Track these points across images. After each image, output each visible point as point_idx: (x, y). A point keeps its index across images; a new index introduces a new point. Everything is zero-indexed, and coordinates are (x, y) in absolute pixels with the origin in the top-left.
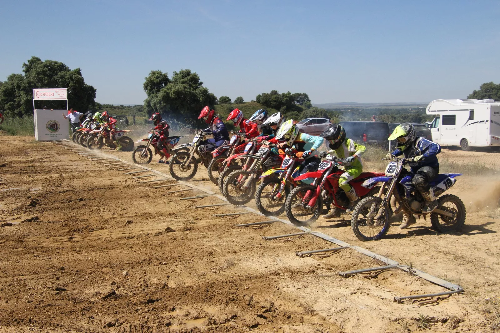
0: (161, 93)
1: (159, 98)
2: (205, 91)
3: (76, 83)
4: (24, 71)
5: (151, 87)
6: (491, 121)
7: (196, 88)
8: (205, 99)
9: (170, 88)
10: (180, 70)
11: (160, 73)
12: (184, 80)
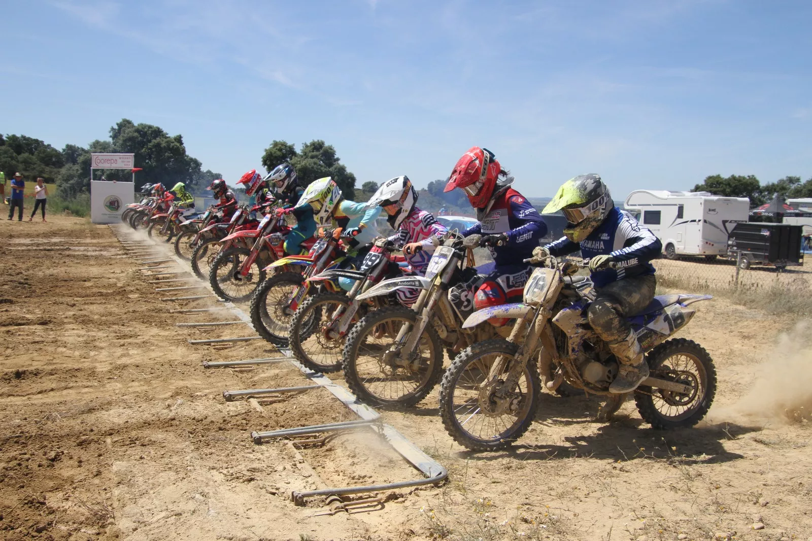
2: (342, 170)
3: (174, 154)
4: (111, 137)
6: (705, 221)
7: (330, 165)
10: (311, 141)
11: (284, 144)
12: (315, 153)
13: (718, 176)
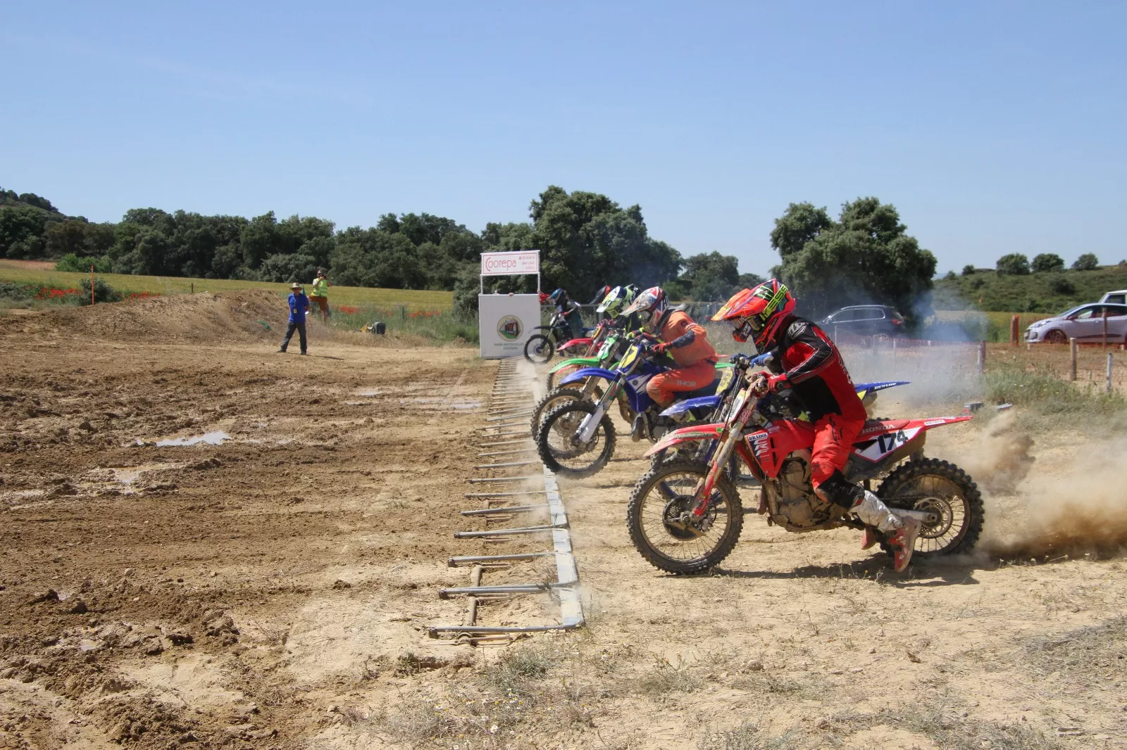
0: (804, 254)
1: (799, 264)
2: (910, 247)
3: (626, 237)
5: (786, 239)
8: (909, 264)
9: (824, 242)
10: (856, 199)
12: (860, 221)
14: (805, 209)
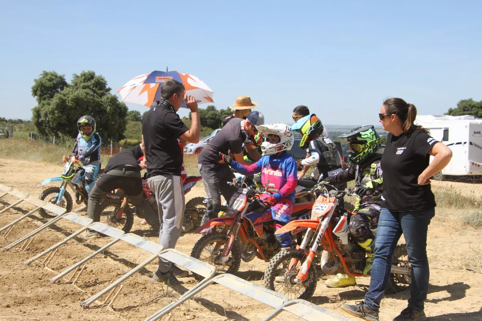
0: (55, 100)
1: (51, 106)
2: (114, 100)
5: (42, 91)
6: (471, 143)
7: (102, 95)
8: (114, 110)
9: (67, 94)
10: (81, 72)
12: (86, 84)
13: (471, 100)
14: (52, 75)
